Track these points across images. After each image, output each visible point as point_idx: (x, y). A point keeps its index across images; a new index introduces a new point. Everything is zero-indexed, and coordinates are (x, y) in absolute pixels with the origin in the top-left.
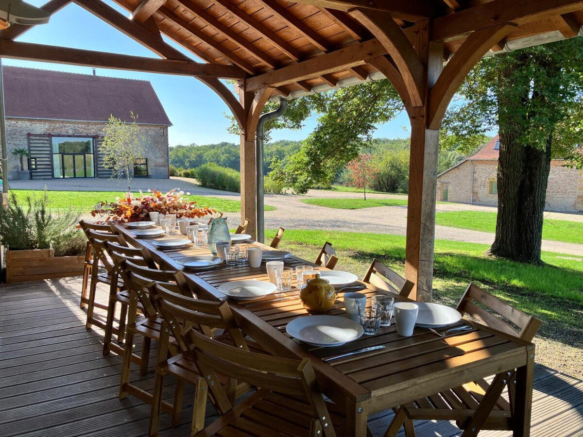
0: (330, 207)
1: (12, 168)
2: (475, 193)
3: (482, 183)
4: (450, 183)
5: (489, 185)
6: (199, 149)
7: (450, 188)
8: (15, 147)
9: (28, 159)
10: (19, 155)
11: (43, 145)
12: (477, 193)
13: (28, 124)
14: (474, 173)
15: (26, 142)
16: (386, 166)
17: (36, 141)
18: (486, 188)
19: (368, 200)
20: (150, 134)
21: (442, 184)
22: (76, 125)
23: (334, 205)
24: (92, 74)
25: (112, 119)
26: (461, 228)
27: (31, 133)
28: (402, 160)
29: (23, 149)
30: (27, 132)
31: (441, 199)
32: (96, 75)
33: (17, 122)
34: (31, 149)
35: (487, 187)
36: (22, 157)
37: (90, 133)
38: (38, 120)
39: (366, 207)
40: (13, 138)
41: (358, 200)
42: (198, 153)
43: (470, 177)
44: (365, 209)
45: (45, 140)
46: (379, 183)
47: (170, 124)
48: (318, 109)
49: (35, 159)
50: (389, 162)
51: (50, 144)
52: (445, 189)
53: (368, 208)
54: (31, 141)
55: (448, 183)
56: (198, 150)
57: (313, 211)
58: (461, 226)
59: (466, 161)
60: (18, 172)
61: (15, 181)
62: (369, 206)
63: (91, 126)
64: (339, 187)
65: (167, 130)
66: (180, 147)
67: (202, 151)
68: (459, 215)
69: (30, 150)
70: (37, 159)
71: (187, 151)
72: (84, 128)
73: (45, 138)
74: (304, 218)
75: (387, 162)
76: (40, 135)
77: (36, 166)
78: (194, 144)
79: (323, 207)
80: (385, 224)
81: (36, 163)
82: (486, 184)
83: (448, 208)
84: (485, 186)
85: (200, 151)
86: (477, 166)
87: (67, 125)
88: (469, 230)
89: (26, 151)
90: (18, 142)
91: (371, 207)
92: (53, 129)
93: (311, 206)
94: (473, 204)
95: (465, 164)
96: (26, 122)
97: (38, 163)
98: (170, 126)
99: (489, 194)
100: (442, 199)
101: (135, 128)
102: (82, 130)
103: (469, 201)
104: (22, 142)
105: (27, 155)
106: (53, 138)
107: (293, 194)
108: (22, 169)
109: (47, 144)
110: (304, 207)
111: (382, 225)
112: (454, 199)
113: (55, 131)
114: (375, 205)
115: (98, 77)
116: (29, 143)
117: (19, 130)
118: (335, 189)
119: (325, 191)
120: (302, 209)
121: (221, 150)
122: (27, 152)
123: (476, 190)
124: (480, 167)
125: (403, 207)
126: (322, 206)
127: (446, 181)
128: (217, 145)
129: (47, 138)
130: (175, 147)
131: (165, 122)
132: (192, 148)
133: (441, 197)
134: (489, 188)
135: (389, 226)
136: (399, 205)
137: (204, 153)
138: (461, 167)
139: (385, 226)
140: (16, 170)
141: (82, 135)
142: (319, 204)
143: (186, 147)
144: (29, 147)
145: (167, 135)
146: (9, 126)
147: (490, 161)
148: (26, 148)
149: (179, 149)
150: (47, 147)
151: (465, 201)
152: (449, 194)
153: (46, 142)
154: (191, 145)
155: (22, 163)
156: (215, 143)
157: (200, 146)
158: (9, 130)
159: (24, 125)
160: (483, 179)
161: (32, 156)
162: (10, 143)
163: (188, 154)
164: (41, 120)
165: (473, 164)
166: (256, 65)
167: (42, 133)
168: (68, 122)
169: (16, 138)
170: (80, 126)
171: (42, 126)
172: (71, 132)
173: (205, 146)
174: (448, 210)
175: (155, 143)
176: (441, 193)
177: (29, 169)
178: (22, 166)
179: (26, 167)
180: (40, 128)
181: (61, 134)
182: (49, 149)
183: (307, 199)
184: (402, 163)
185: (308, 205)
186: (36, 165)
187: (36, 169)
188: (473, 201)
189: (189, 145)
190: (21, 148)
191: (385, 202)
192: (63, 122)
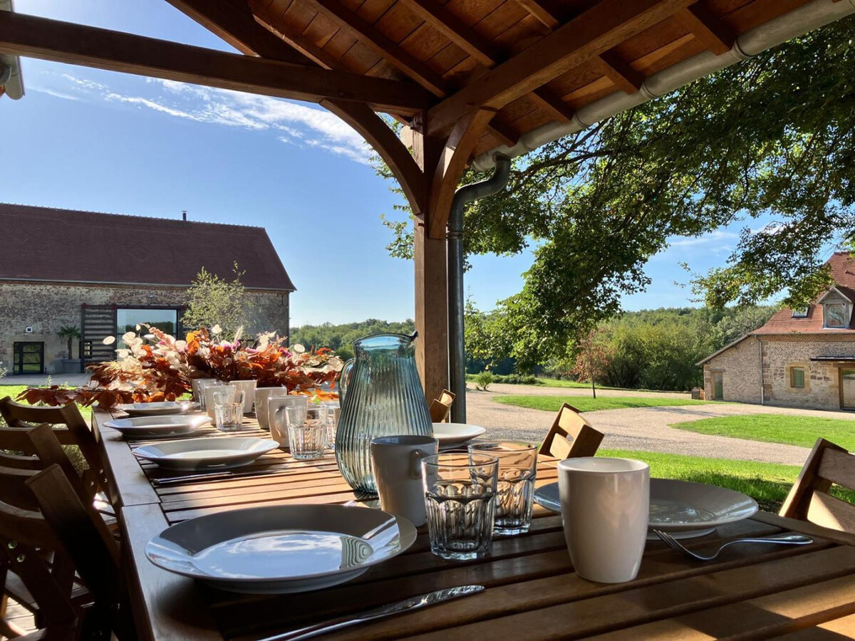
0: (541, 409)
1: (56, 356)
2: (767, 387)
3: (777, 370)
4: (724, 370)
5: (789, 373)
6: (334, 329)
7: (726, 379)
8: (63, 325)
9: (80, 342)
10: (66, 337)
11: (104, 321)
12: (770, 387)
13: (84, 290)
14: (763, 354)
15: (78, 317)
16: (619, 348)
17: (94, 316)
18: (784, 379)
19: (600, 397)
20: (263, 303)
21: (713, 372)
22: (154, 291)
23: (546, 406)
24: (182, 219)
25: (203, 275)
26: (766, 441)
27: (87, 304)
28: (644, 339)
29: (73, 326)
30: (81, 303)
31: (712, 396)
32: (187, 220)
33: (68, 288)
34: (87, 327)
35: (787, 377)
36: (70, 339)
37: (173, 303)
38: (99, 284)
39: (599, 409)
40: (61, 311)
41: (585, 398)
42: (334, 335)
43: (757, 361)
44: (599, 411)
45: (106, 314)
46: (610, 374)
47: (293, 288)
48: (535, 232)
49: (91, 343)
50: (622, 341)
51: (113, 320)
52: (717, 380)
53: (602, 411)
54: (87, 316)
55: (721, 372)
56: (334, 332)
57: (516, 416)
58: (764, 438)
59: (749, 336)
60: (63, 362)
61: (57, 376)
62: (603, 408)
63: (175, 293)
64: (547, 381)
65: (288, 297)
66: (308, 327)
67: (339, 333)
68: (754, 420)
69: (83, 329)
70: (94, 343)
71: (318, 333)
72: (165, 296)
73: (107, 311)
74: (501, 425)
75: (620, 341)
76: (100, 307)
77: (91, 353)
78: (328, 323)
79: (529, 409)
80: (639, 435)
81: (91, 348)
82: (785, 372)
83: (730, 410)
84: (783, 374)
85: (336, 333)
86: (768, 344)
87: (140, 291)
88: (782, 445)
89: (78, 329)
90: (67, 318)
91: (607, 409)
92: (120, 298)
93: (510, 407)
94: (764, 405)
95: (747, 341)
96: (81, 288)
97: (94, 348)
98: (292, 291)
99: (791, 389)
100: (714, 396)
101: (238, 290)
102: (162, 298)
103: (758, 400)
104: (73, 317)
105: (79, 336)
106: (118, 310)
107: (478, 389)
108: (70, 357)
109: (109, 319)
110: (500, 409)
111: (635, 437)
112: (733, 397)
113: (123, 300)
114: (613, 405)
115: (189, 223)
116: (83, 319)
117: (70, 299)
118: (541, 383)
119: (526, 386)
120: (496, 412)
121: (367, 331)
122: (79, 332)
123: (768, 381)
124: (772, 345)
125: (656, 408)
126: (528, 407)
127: (718, 368)
128: (361, 324)
129: (110, 311)
130: (300, 327)
131: (285, 286)
132: (325, 329)
133: (712, 392)
134: (789, 379)
135: (646, 439)
136: (651, 406)
137: (342, 336)
138: (741, 346)
139: (640, 438)
140: (61, 358)
141: (161, 305)
142: (522, 404)
143: (317, 328)
144: (83, 324)
145: (288, 305)
146: (55, 294)
147: (787, 335)
148: (78, 325)
149: (306, 331)
150: (109, 324)
151: (752, 400)
152: (724, 388)
153: (108, 316)
154: (324, 325)
155: (70, 348)
156: (359, 321)
157: (337, 325)
158: (55, 299)
159: (78, 292)
160: (779, 364)
161: (86, 338)
162: (55, 319)
163: (319, 337)
164: (103, 285)
165: (760, 341)
166: (451, 72)
167: (104, 304)
168: (141, 287)
169: (65, 312)
170: (159, 292)
171: (105, 292)
172: (145, 301)
173: (344, 326)
174: (732, 413)
175: (269, 316)
176: (712, 387)
177: (80, 357)
178: (70, 353)
179: (75, 354)
180: (100, 296)
181: (131, 304)
182: (111, 327)
183: (502, 397)
184: (644, 342)
185: (505, 407)
186: (91, 351)
187: (91, 358)
188: (764, 400)
189: (321, 325)
190: (71, 325)
191: (627, 401)
192: (134, 287)
